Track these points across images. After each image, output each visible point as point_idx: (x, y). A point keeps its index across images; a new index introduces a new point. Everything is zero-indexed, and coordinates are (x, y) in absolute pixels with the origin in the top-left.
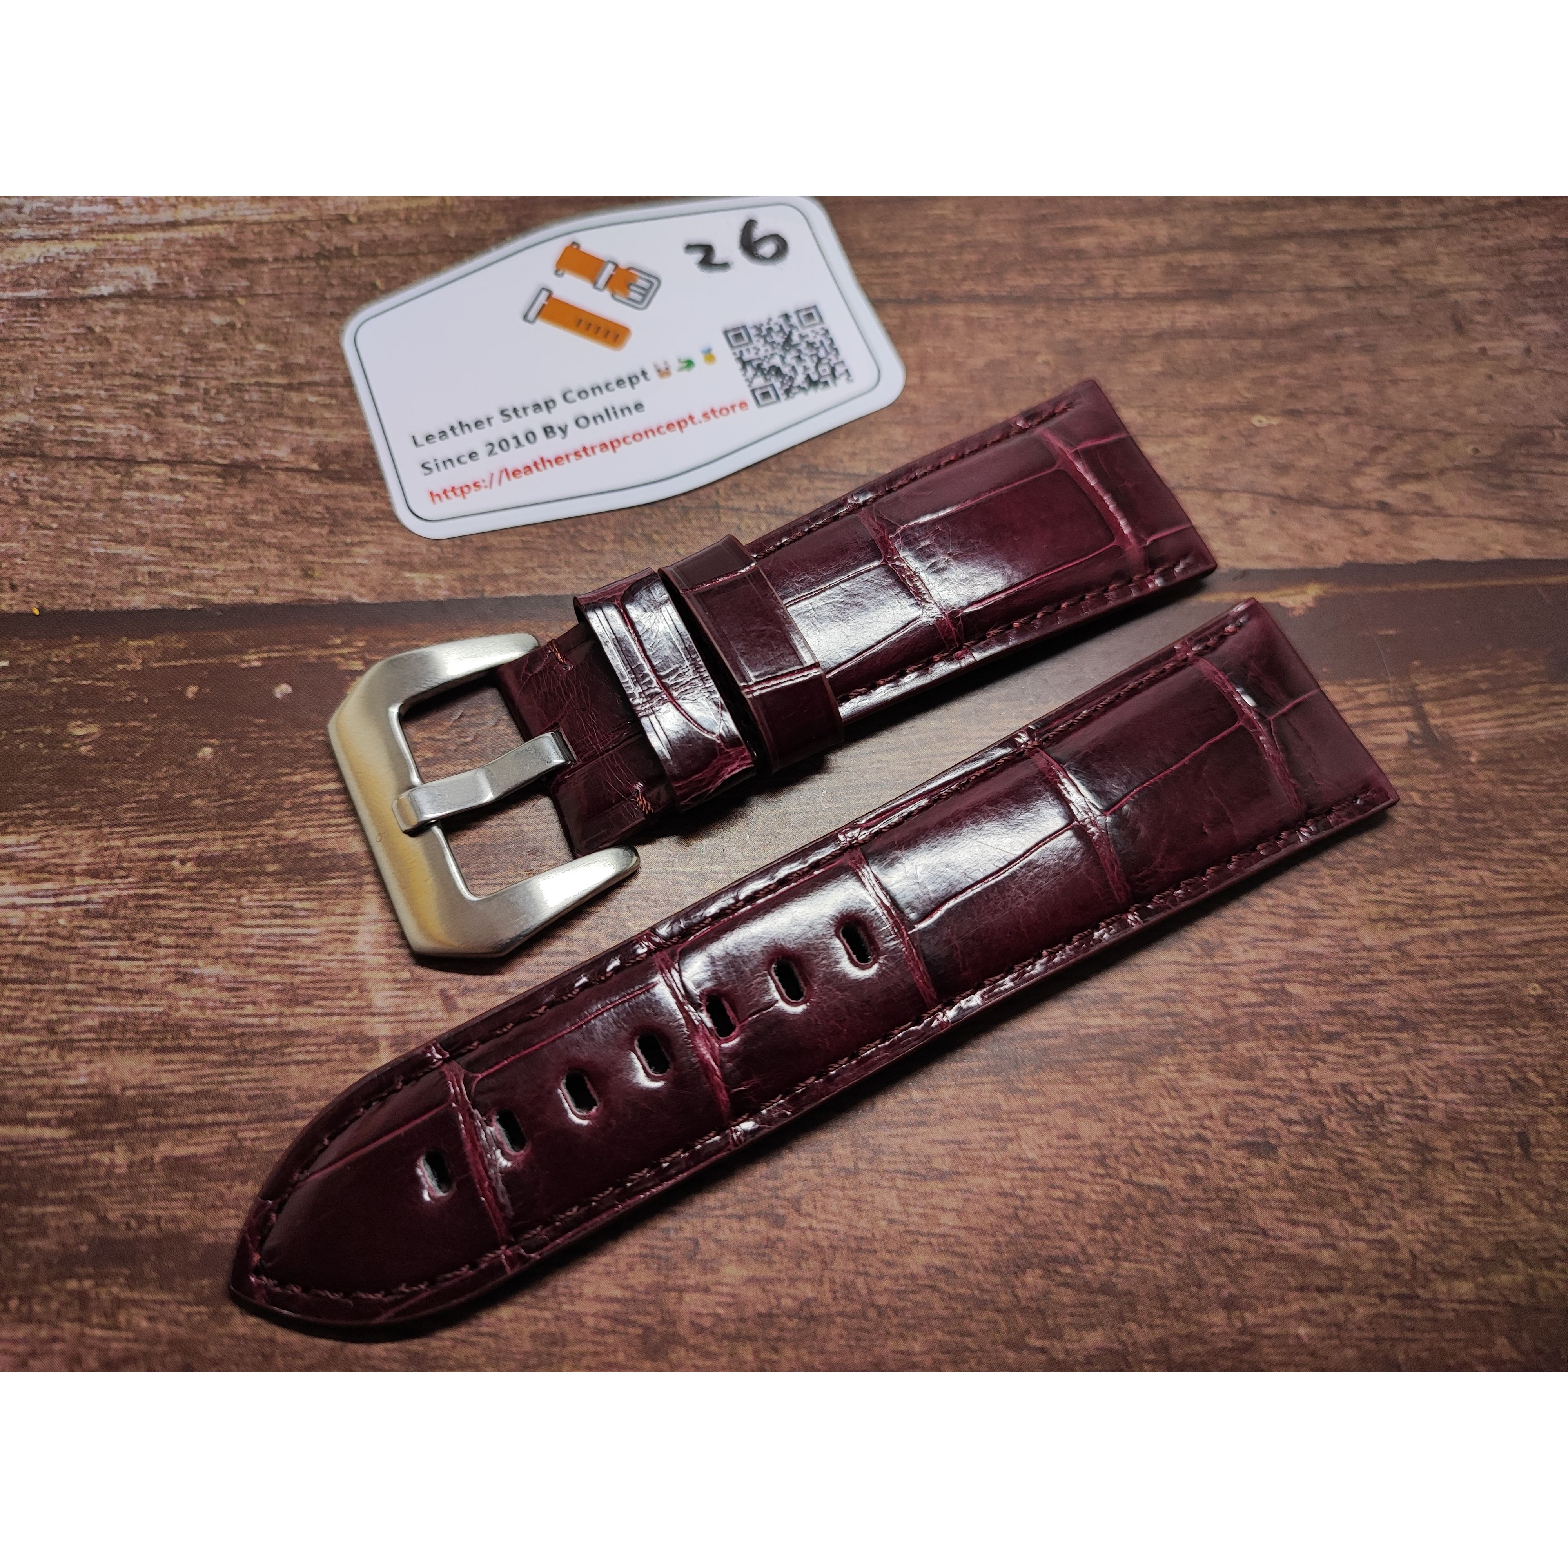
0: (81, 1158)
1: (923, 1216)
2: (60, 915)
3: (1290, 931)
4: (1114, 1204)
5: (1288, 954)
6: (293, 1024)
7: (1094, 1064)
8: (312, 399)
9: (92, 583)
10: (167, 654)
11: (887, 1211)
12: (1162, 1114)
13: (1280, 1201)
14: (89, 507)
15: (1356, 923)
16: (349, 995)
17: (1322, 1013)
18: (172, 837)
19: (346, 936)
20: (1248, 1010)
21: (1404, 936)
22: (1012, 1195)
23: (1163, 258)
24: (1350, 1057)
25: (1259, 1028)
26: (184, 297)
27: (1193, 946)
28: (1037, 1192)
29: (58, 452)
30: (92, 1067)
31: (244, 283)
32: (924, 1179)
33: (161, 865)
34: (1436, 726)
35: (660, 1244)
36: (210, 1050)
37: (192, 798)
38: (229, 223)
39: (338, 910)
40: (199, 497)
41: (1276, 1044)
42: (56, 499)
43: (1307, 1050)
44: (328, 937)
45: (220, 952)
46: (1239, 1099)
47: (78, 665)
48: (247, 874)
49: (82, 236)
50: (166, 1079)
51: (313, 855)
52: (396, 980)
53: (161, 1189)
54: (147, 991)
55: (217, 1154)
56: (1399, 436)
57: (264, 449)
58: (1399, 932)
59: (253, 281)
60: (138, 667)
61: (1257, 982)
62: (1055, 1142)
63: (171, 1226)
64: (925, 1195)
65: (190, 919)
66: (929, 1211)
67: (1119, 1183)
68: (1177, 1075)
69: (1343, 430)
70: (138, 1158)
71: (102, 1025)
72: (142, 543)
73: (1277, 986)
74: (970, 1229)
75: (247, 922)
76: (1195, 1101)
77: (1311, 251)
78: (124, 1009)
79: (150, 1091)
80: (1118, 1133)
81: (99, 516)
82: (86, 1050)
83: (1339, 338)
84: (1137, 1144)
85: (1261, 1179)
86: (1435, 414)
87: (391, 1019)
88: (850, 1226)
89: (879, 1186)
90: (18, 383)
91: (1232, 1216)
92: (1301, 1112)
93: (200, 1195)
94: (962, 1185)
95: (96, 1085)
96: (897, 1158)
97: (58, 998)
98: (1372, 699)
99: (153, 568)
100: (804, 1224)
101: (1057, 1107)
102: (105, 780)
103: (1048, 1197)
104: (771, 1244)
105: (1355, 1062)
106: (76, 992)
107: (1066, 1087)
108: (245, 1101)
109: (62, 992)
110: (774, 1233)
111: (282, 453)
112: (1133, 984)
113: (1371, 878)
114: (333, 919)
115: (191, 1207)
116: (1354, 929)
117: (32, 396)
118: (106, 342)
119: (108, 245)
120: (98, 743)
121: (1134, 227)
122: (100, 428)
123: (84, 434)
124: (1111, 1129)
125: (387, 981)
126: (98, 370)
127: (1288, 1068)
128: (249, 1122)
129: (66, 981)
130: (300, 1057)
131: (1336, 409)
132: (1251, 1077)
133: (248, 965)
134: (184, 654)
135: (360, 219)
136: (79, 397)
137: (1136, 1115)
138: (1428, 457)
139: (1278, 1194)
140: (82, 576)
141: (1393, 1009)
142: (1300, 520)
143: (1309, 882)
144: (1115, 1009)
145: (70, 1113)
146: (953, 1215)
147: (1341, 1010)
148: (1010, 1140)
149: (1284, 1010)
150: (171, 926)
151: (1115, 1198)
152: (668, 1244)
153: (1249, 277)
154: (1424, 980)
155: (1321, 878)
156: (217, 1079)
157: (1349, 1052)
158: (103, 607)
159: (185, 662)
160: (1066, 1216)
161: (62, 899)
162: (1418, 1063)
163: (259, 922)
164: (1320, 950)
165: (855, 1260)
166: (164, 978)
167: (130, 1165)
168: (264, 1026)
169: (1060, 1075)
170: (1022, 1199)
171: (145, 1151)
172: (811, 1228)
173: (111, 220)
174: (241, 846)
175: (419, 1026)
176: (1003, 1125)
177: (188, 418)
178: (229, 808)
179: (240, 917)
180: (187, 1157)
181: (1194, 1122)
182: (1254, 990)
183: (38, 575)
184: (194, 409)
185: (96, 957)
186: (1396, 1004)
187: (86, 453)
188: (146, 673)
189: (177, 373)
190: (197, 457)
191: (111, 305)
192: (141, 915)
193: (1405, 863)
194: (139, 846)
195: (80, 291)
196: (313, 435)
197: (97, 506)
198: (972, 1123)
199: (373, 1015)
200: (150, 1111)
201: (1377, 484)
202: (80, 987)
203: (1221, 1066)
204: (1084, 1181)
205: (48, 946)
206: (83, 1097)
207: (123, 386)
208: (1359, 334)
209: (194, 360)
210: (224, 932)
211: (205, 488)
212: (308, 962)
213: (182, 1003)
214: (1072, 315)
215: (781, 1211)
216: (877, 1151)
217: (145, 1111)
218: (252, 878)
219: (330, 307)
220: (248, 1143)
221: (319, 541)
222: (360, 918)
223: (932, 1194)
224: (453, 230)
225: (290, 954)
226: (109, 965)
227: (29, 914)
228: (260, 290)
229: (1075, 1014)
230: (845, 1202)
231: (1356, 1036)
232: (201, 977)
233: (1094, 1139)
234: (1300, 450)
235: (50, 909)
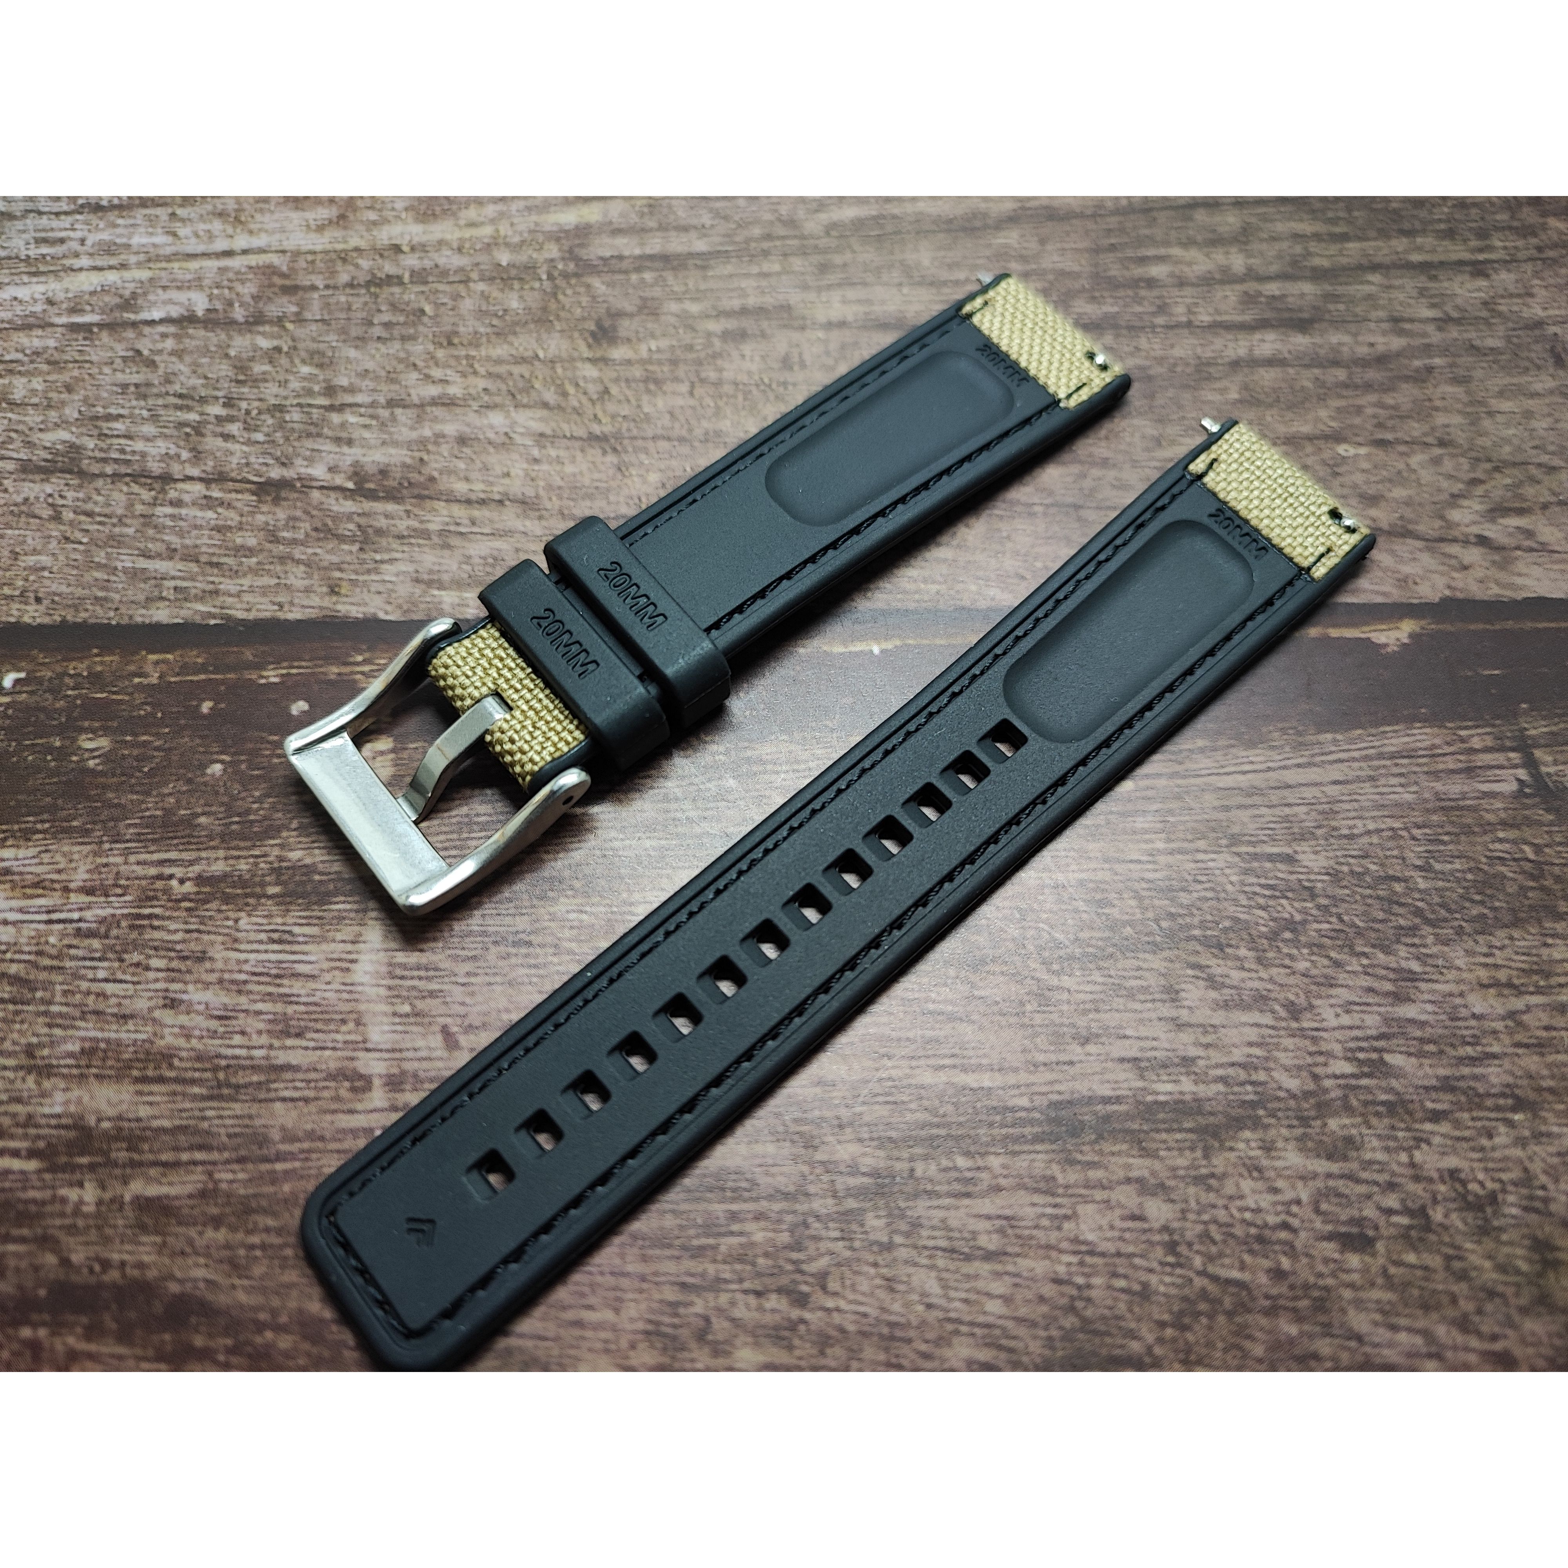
0: (47, 1194)
1: (966, 1301)
2: (51, 933)
3: (1387, 994)
4: (1185, 1299)
5: (1387, 1020)
6: (282, 1058)
7: (1164, 1136)
8: (352, 419)
9: (117, 597)
10: (185, 669)
11: (924, 1294)
12: (1242, 1197)
13: (1378, 1302)
14: (121, 522)
15: (1463, 987)
16: (344, 1028)
17: (1426, 1088)
18: (173, 855)
19: (345, 964)
20: (1341, 1082)
21: (1518, 1004)
22: (1068, 1282)
23: (1238, 287)
24: (1458, 1139)
25: (1355, 1103)
26: (233, 322)
27: (1277, 1007)
28: (1097, 1281)
29: (95, 468)
30: (69, 1095)
31: (294, 309)
32: (968, 1258)
33: (159, 884)
34: (1549, 774)
35: (667, 1320)
36: (193, 1082)
37: (197, 815)
38: (283, 252)
39: (339, 936)
40: (232, 514)
41: (1374, 1121)
42: (89, 514)
43: (1408, 1129)
44: (326, 965)
45: (213, 977)
46: (1331, 1183)
47: (95, 679)
48: (247, 895)
49: (139, 265)
50: (144, 1112)
51: (317, 877)
52: (395, 1014)
53: (129, 1232)
54: (132, 1016)
55: (190, 1196)
56: (1497, 469)
57: (300, 468)
58: (1513, 999)
59: (302, 306)
60: (154, 680)
61: (1351, 1050)
62: (1118, 1223)
63: (136, 1273)
64: (968, 1277)
65: (184, 941)
66: (973, 1297)
67: (1192, 1274)
68: (1258, 1153)
69: (1436, 461)
70: (107, 1196)
71: (83, 1051)
72: (171, 558)
73: (1374, 1056)
74: (1020, 1320)
75: (242, 947)
76: (1280, 1184)
77: (1397, 282)
78: (106, 1035)
79: (126, 1124)
80: (1191, 1216)
81: (130, 531)
82: (64, 1076)
83: (1430, 369)
84: (1213, 1228)
85: (1355, 1277)
86: (1535, 447)
87: (386, 1055)
88: (883, 1309)
89: (916, 1264)
90: (63, 403)
91: (1322, 1318)
92: (1403, 1201)
93: (170, 1240)
94: (1010, 1268)
95: (71, 1115)
96: (937, 1233)
97: (41, 1020)
98: (1476, 743)
99: (180, 583)
100: (830, 1303)
101: (1120, 1183)
102: (110, 795)
103: (1110, 1287)
104: (793, 1326)
105: (1465, 1145)
106: (61, 1015)
107: (1131, 1161)
108: (225, 1139)
109: (46, 1013)
110: (795, 1313)
111: (319, 471)
112: (1207, 1046)
113: (1480, 938)
114: (333, 946)
115: (160, 1253)
116: (1461, 995)
117: (76, 415)
118: (151, 364)
119: (163, 274)
120: (107, 757)
121: (1207, 255)
122: (139, 446)
123: (122, 451)
124: (1183, 1211)
125: (386, 1014)
126: (142, 391)
127: (1387, 1149)
128: (227, 1162)
129: (50, 1003)
130: (287, 1094)
131: (1430, 440)
132: (1345, 1158)
133: (239, 992)
134: (203, 669)
135: (413, 249)
136: (121, 416)
137: (1212, 1195)
138: (1529, 491)
139: (1376, 1294)
140: (107, 589)
141: (1508, 1086)
142: (1393, 553)
143: (1409, 941)
144: (1188, 1074)
145: (41, 1144)
146: (999, 1302)
147: (1446, 1085)
148: (1066, 1217)
149: (1384, 1084)
150: (166, 948)
151: (1186, 1291)
152: (676, 1321)
153: (1331, 307)
154: (1542, 1055)
155: (1422, 937)
156: (197, 1113)
157: (1457, 1133)
158: (125, 621)
159: (203, 677)
160: (1130, 1310)
161: (55, 916)
162: (1537, 1149)
163: (255, 946)
164: (1423, 1017)
165: (887, 1350)
166: (152, 1003)
167: (100, 1203)
168: (251, 1058)
169: (1125, 1147)
170: (1079, 1288)
171: (116, 1189)
172: (838, 1310)
173: (168, 250)
174: (243, 866)
175: (416, 1065)
176: (1059, 1200)
177: (227, 437)
178: (234, 827)
179: (236, 940)
180: (159, 1198)
181: (1280, 1208)
182: (1347, 1059)
183: (63, 589)
184: (234, 428)
185: (83, 978)
186: (1511, 1080)
187: (124, 470)
188: (163, 687)
189: (220, 394)
190: (233, 475)
191: (161, 329)
192: (134, 935)
193: (1516, 923)
194: (138, 863)
195: (132, 317)
196: (350, 455)
197: (128, 521)
198: (1023, 1197)
199: (368, 1050)
200: (124, 1145)
201: (1477, 518)
202: (64, 1009)
203: (1310, 1144)
204: (1151, 1271)
205: (35, 965)
206: (57, 1127)
207: (165, 406)
208: (1452, 365)
209: (238, 382)
210: (217, 956)
211: (239, 505)
212: (303, 992)
213: (167, 1031)
214: (1143, 343)
215: (805, 1288)
216: (916, 1225)
217: (119, 1145)
218: (251, 901)
219: (377, 331)
220: (224, 1186)
221: (348, 558)
222: (361, 946)
223: (977, 1277)
224: (504, 258)
225: (285, 982)
226: (95, 987)
227: (19, 931)
228: (308, 315)
229: (1142, 1077)
230: (878, 1281)
231: (1466, 1116)
232: (190, 1003)
233: (1162, 1222)
234: (1390, 481)
235: (42, 927)
